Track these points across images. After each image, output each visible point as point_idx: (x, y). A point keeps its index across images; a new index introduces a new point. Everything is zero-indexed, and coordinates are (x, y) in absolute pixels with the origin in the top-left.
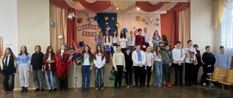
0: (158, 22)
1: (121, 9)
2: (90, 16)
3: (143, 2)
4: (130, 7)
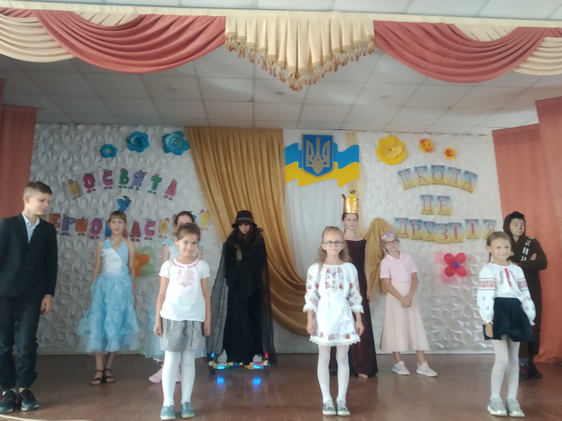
1: (285, 62)
3: (421, 27)
4: (342, 52)
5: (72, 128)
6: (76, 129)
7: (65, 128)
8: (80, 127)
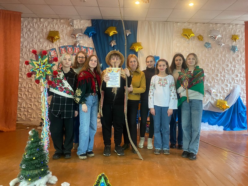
0: (234, 44)
2: (76, 27)
5: (38, 20)
6: (40, 21)
7: (35, 20)
8: (42, 20)
